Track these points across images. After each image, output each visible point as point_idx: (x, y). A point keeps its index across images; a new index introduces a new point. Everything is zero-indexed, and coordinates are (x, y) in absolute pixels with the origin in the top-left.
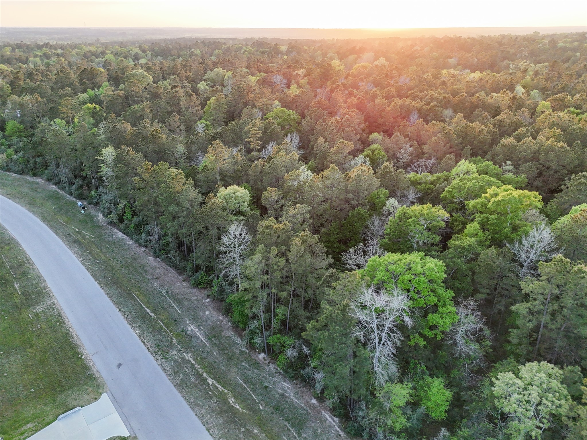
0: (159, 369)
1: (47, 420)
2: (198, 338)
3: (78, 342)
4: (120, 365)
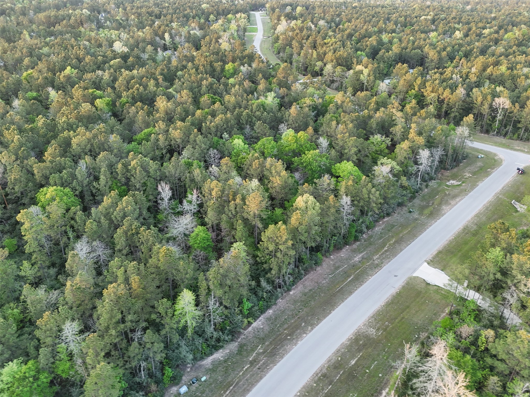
0: (389, 263)
1: (437, 287)
2: (363, 255)
3: (390, 297)
4: (395, 276)
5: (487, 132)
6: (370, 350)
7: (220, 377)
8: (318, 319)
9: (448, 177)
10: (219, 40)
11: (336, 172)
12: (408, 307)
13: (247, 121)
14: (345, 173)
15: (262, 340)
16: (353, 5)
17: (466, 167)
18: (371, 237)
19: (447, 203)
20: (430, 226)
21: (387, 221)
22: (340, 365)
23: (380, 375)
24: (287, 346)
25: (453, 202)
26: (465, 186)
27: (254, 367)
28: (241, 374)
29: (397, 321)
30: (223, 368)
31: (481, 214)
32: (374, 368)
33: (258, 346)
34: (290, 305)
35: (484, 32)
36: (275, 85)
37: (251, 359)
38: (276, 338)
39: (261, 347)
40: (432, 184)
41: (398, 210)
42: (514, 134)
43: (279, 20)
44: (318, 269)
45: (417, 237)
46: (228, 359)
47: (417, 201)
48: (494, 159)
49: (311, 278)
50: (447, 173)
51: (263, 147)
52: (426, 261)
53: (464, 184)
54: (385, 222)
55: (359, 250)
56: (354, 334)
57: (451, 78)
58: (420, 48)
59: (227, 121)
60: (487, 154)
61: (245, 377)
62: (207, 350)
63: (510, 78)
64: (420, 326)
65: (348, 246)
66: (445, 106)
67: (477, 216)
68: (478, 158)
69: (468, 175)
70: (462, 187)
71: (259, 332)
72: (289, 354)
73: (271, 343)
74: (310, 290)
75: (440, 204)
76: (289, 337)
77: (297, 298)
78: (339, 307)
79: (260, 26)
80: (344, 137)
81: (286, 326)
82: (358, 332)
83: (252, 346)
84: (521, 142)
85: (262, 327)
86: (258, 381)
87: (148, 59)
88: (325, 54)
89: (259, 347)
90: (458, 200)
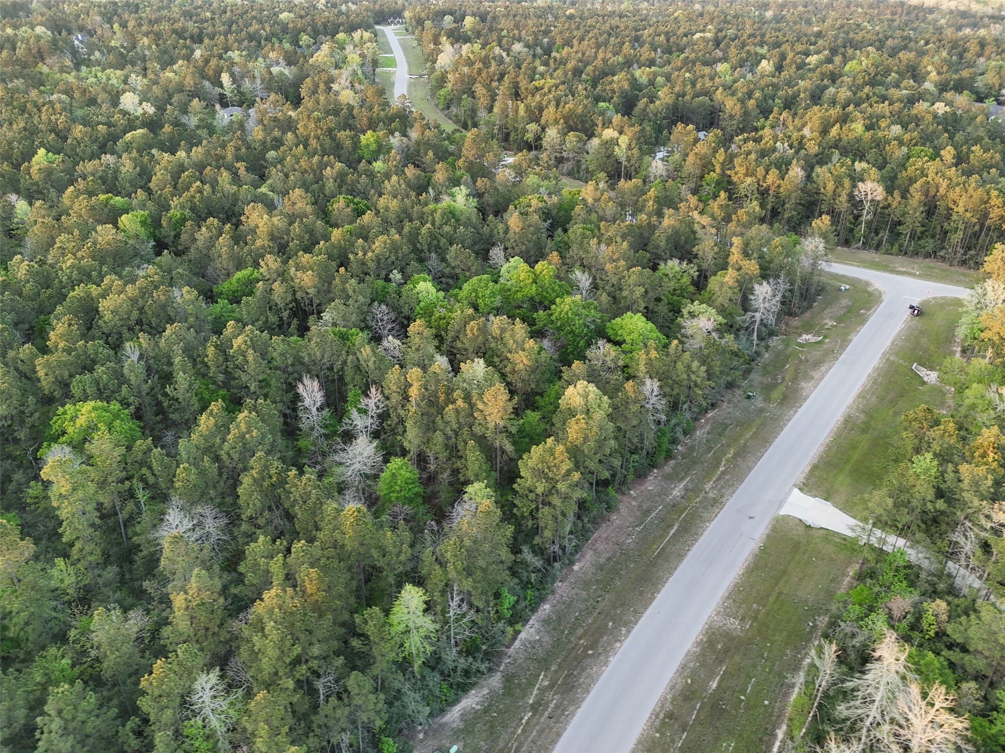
0: (735, 495)
1: (825, 531)
2: (686, 486)
3: (750, 558)
4: (750, 518)
5: (847, 243)
6: (737, 658)
7: (482, 743)
8: (635, 612)
9: (797, 328)
10: (332, 85)
11: (616, 335)
12: (784, 572)
13: (430, 245)
14: (635, 336)
15: (544, 663)
16: (568, 13)
17: (824, 310)
18: (692, 449)
19: (808, 377)
20: (789, 420)
21: (713, 417)
22: (693, 692)
23: (766, 702)
24: (592, 669)
25: (816, 374)
26: (830, 343)
27: (542, 715)
28: (520, 731)
29: (771, 599)
30: (485, 725)
31: (867, 392)
32: (752, 691)
33: (539, 675)
34: (578, 591)
35: (808, 60)
36: (462, 171)
37: (531, 702)
38: (567, 657)
39: (545, 676)
40: (774, 342)
41: (728, 395)
42: (892, 245)
43: (437, 42)
44: (614, 517)
45: (770, 443)
46: (489, 706)
47: (756, 377)
48: (867, 292)
49: (605, 535)
50: (795, 322)
51: (474, 294)
52: (795, 485)
53: (827, 340)
54: (709, 419)
55: (677, 475)
56: (704, 632)
57: (774, 150)
58: (706, 93)
59: (394, 248)
60: (854, 282)
61: (528, 736)
62: (451, 695)
63: (873, 145)
64: (813, 606)
65: (655, 471)
66: (771, 199)
67: (861, 395)
68: (840, 290)
69: (830, 323)
70: (825, 346)
71: (534, 648)
72: (599, 684)
73: (560, 666)
74: (609, 559)
75: (795, 379)
76: (590, 652)
77: (589, 577)
78: (667, 585)
79: (398, 54)
80: (617, 268)
81: (580, 631)
82: (710, 627)
83: (527, 676)
84: (905, 258)
85: (537, 638)
86: (554, 742)
87: (198, 127)
88: (541, 109)
89: (541, 677)
90: (823, 369)
